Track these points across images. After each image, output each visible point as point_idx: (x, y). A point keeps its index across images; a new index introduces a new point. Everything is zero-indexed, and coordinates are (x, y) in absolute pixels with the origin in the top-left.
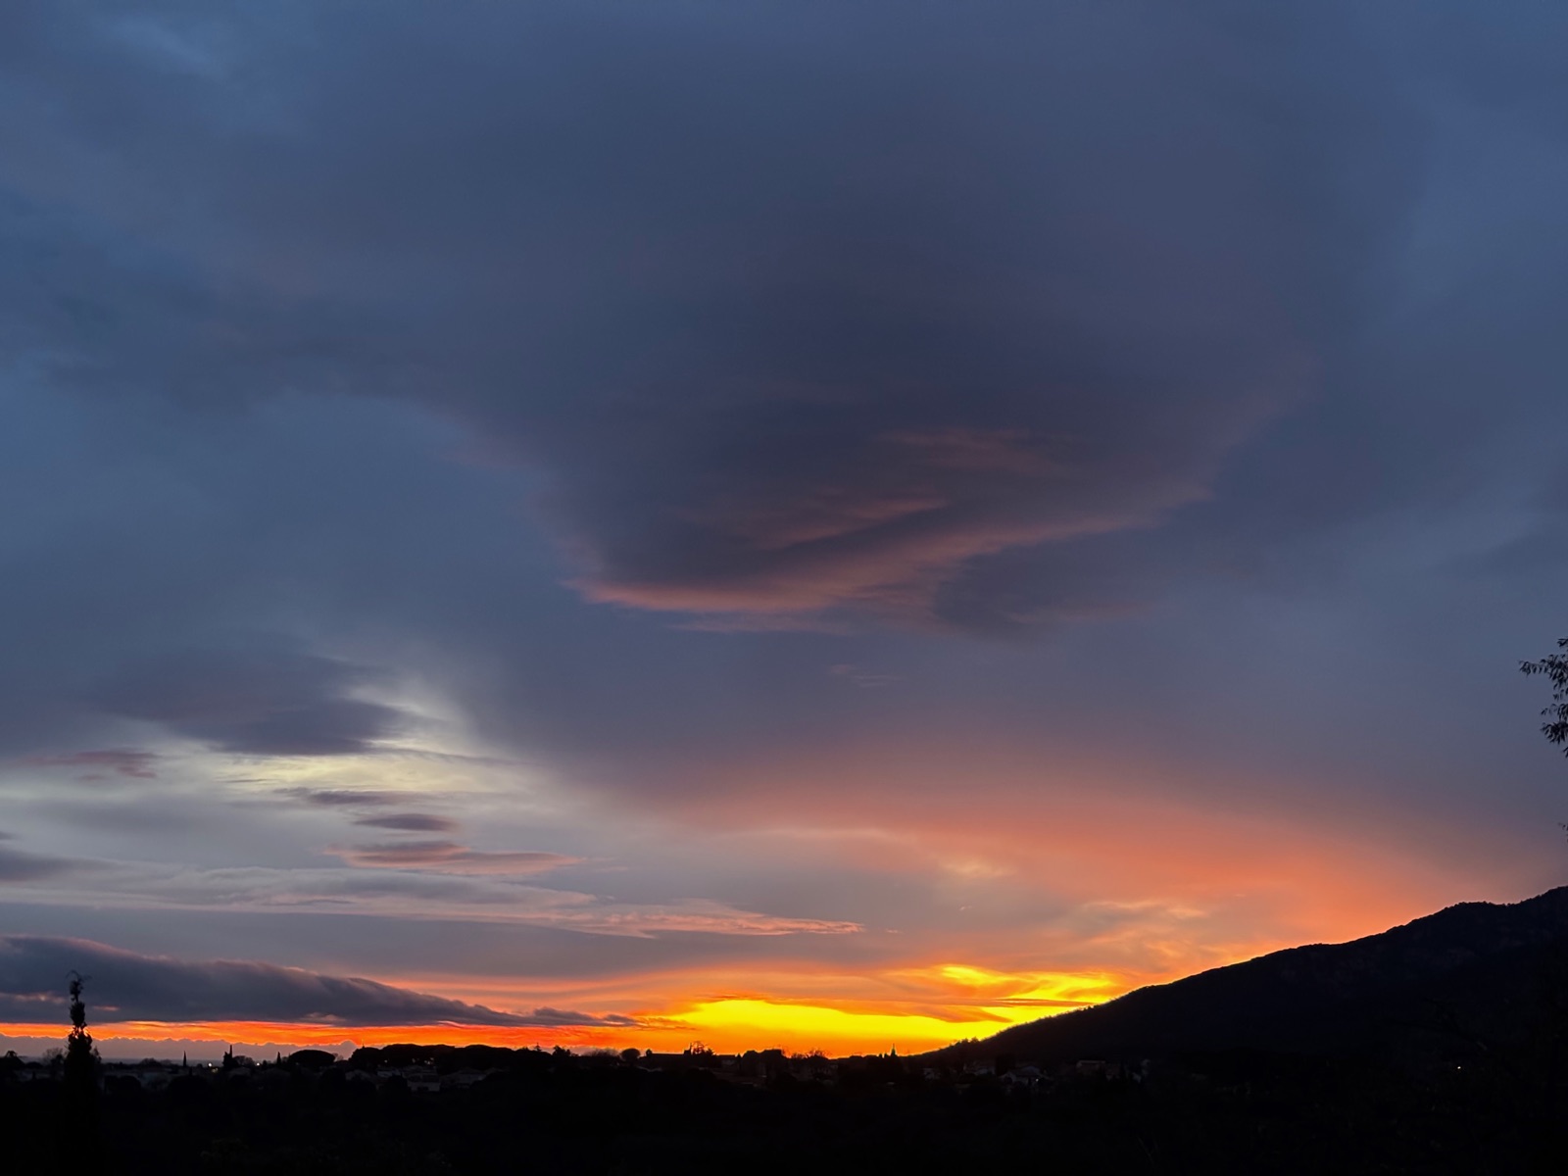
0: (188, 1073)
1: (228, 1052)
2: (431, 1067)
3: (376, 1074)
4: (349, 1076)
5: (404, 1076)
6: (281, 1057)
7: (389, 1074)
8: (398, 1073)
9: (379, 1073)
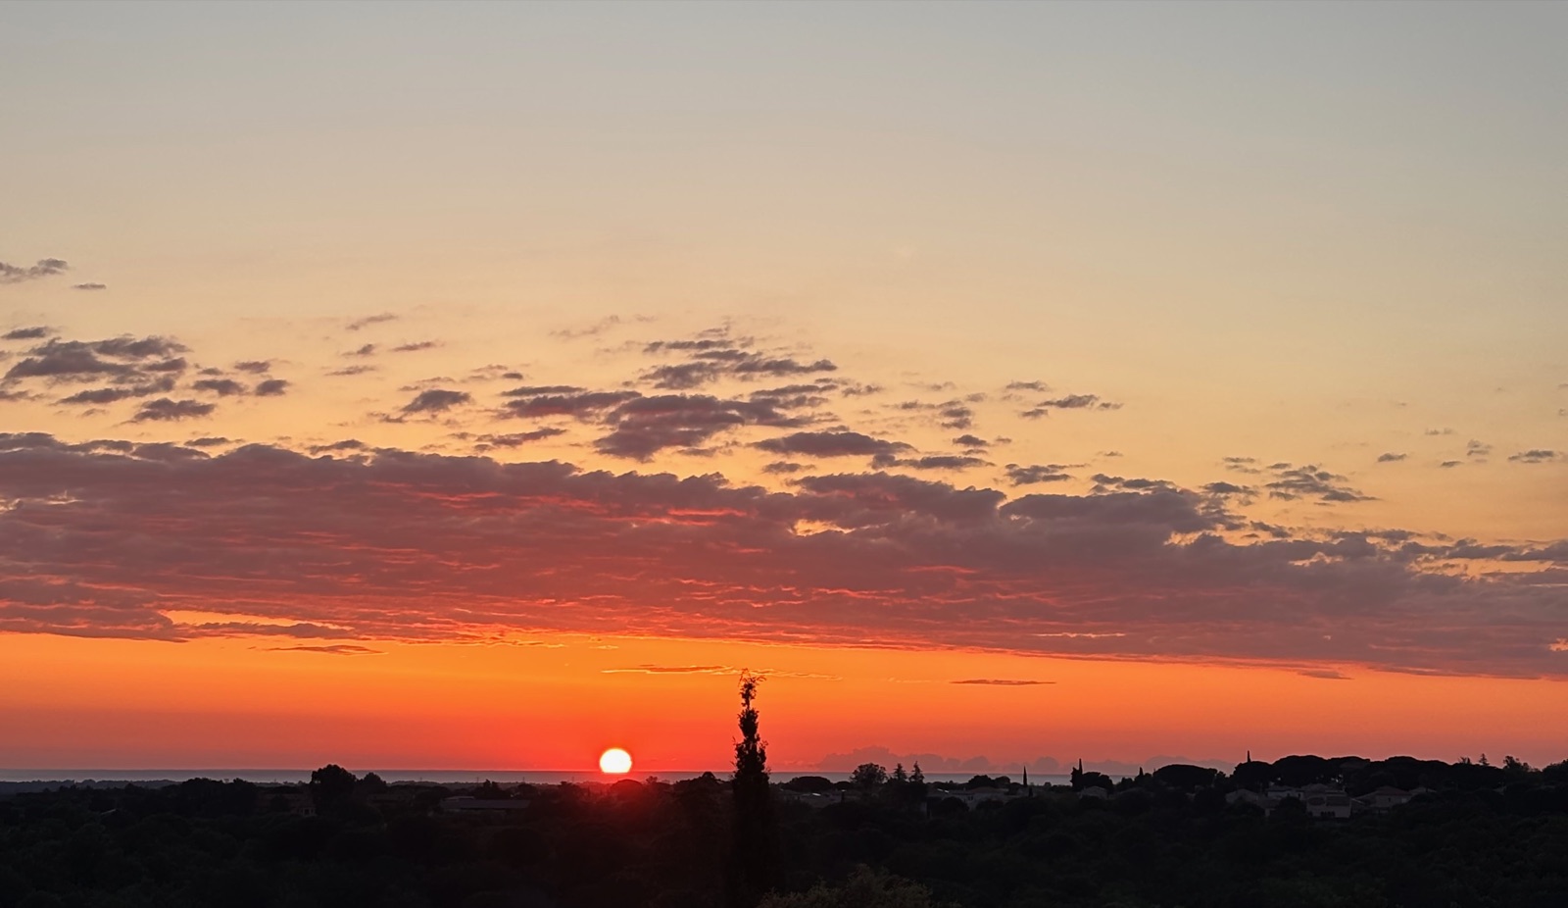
0: (1027, 795)
1: (1078, 768)
2: (1339, 786)
3: (1267, 795)
4: (1231, 798)
5: (1302, 798)
6: (1144, 773)
7: (1284, 795)
8: (1294, 793)
9: (1270, 794)
